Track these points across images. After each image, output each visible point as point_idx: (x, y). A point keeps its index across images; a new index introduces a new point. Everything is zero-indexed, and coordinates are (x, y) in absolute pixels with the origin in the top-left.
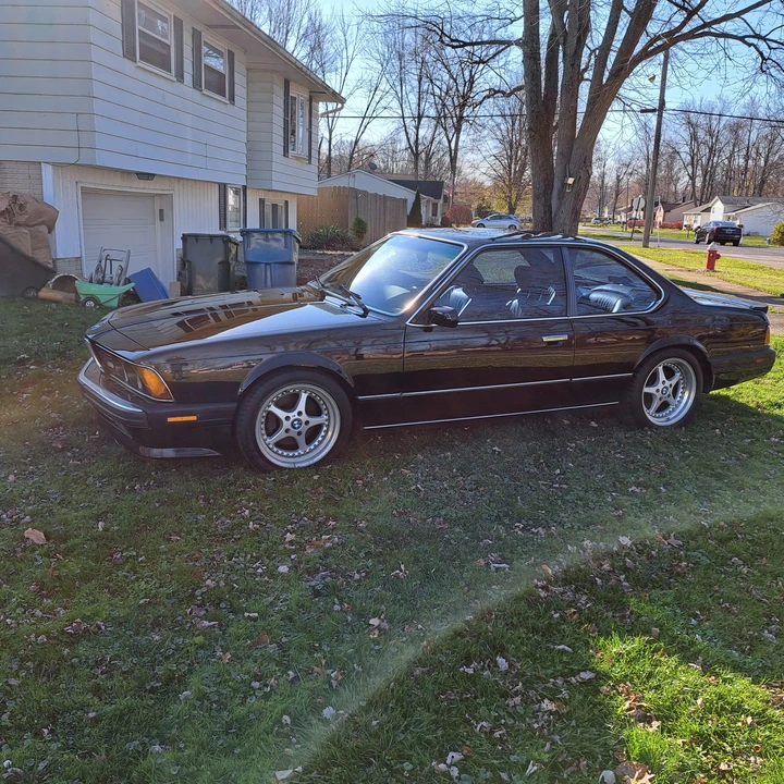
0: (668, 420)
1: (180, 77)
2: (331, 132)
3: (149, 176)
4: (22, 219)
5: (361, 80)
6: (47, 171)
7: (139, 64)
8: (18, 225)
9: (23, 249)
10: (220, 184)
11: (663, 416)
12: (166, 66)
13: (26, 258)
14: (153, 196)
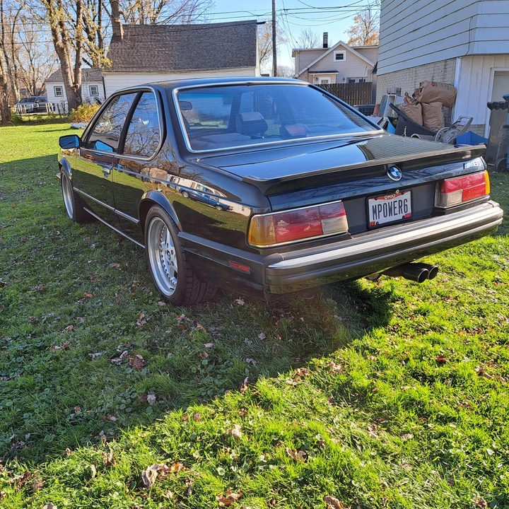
6: (459, 62)
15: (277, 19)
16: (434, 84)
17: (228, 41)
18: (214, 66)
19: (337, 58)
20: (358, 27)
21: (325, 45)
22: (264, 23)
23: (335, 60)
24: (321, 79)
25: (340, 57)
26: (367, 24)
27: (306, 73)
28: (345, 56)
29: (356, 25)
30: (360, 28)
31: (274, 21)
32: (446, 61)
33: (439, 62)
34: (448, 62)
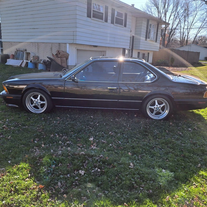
0: (159, 118)
1: (106, 21)
2: (188, 33)
3: (96, 46)
4: (59, 56)
5: (200, 18)
6: (68, 45)
7: (92, 18)
8: (58, 57)
9: (59, 63)
10: (123, 48)
11: (158, 116)
12: (102, 19)
13: (60, 65)
14: (101, 51)
32: (59, 43)
33: (55, 43)
34: (61, 44)
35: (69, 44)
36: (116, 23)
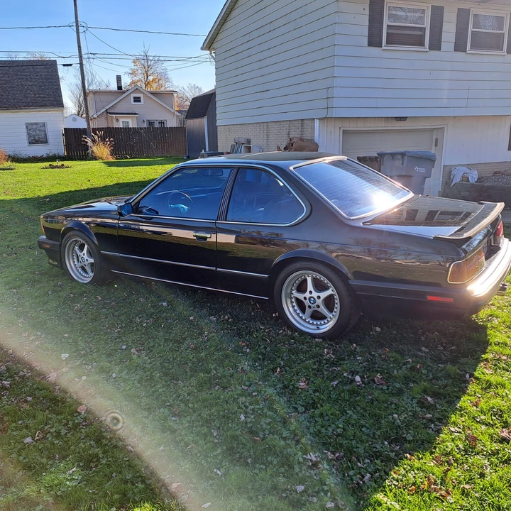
3: (402, 119)
7: (385, 48)
12: (422, 44)
15: (84, 62)
16: (302, 140)
17: (27, 80)
18: (14, 106)
19: (135, 101)
20: (137, 70)
21: (120, 88)
22: (71, 65)
23: (133, 103)
24: (121, 120)
25: (137, 100)
26: (146, 68)
27: (105, 114)
28: (142, 99)
29: (135, 67)
30: (140, 71)
31: (81, 64)
32: (302, 120)
33: (295, 120)
34: (305, 122)
35: (320, 119)
36: (473, 46)
